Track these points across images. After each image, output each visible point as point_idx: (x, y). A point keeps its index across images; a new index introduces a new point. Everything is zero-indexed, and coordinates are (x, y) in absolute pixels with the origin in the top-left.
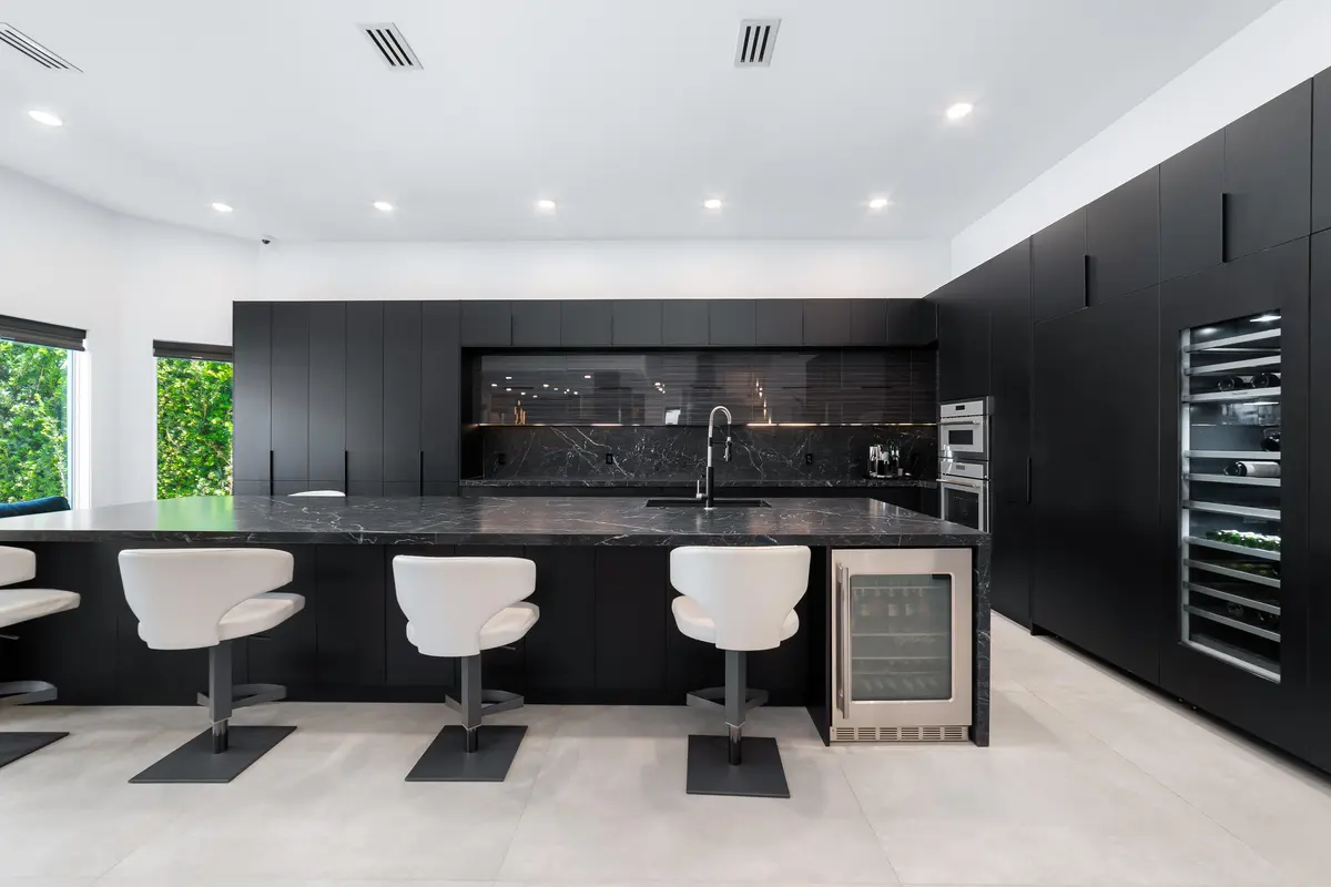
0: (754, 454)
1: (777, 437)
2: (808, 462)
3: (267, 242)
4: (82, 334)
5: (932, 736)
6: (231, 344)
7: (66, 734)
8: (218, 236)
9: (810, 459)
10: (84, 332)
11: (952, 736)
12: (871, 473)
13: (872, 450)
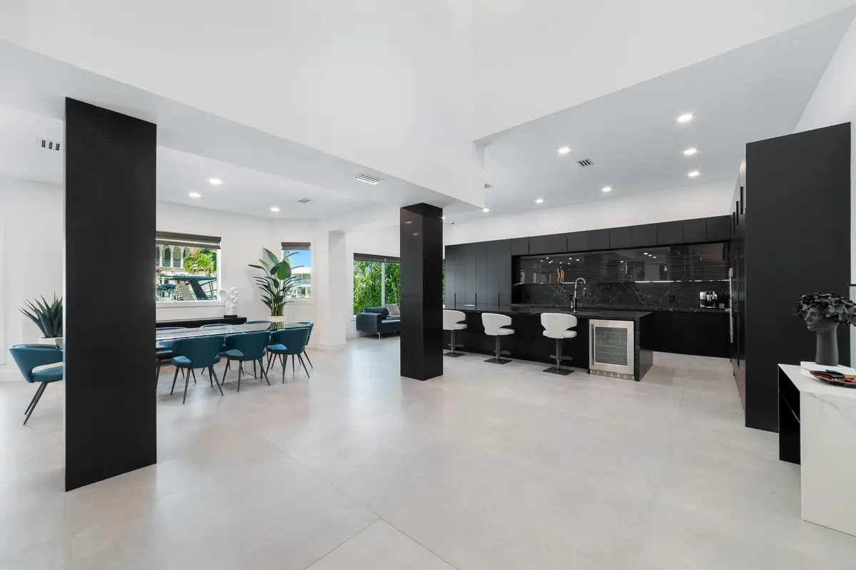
1: (654, 288)
2: (670, 300)
3: (453, 224)
5: (622, 376)
9: (673, 299)
11: (628, 377)
12: (702, 306)
13: (702, 294)
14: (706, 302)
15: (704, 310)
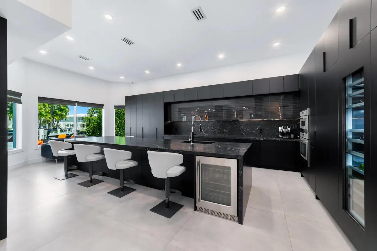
0: (242, 129)
1: (250, 124)
2: (260, 132)
3: (132, 83)
4: (103, 105)
5: (226, 217)
6: (125, 105)
7: (78, 175)
8: (121, 83)
9: (261, 131)
10: (104, 105)
11: (232, 218)
12: (280, 136)
13: (280, 128)
14: (283, 133)
15: (282, 140)
